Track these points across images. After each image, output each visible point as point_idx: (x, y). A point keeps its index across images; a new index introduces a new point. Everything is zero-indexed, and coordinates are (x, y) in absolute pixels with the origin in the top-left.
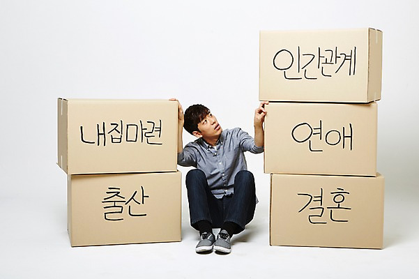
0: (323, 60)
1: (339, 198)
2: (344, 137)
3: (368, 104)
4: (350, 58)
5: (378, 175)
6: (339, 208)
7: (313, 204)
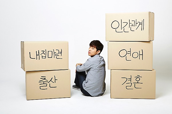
0: (131, 25)
1: (138, 79)
2: (140, 55)
3: (149, 42)
4: (141, 24)
5: (153, 70)
6: (138, 83)
7: (127, 82)
